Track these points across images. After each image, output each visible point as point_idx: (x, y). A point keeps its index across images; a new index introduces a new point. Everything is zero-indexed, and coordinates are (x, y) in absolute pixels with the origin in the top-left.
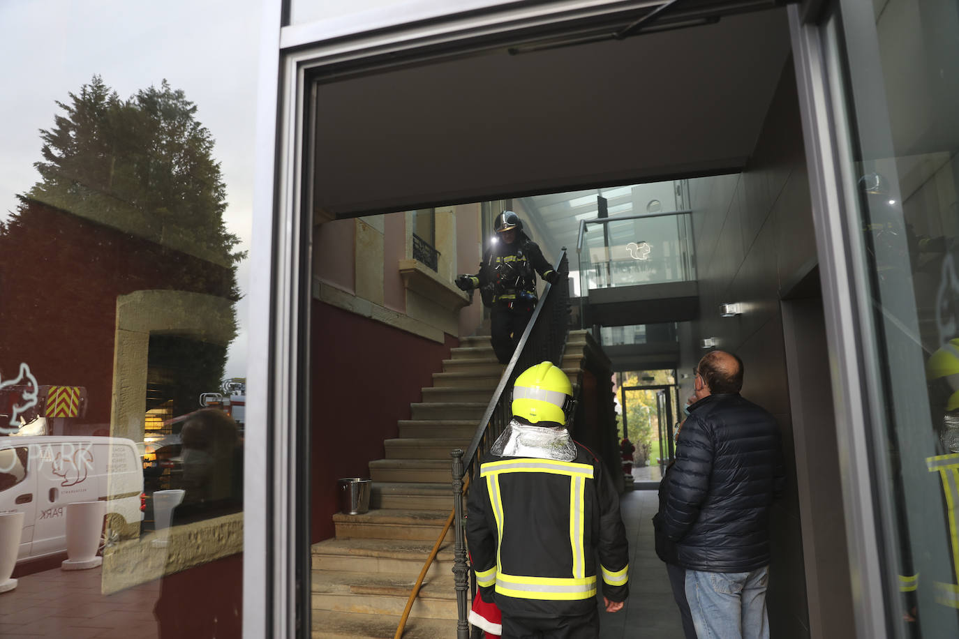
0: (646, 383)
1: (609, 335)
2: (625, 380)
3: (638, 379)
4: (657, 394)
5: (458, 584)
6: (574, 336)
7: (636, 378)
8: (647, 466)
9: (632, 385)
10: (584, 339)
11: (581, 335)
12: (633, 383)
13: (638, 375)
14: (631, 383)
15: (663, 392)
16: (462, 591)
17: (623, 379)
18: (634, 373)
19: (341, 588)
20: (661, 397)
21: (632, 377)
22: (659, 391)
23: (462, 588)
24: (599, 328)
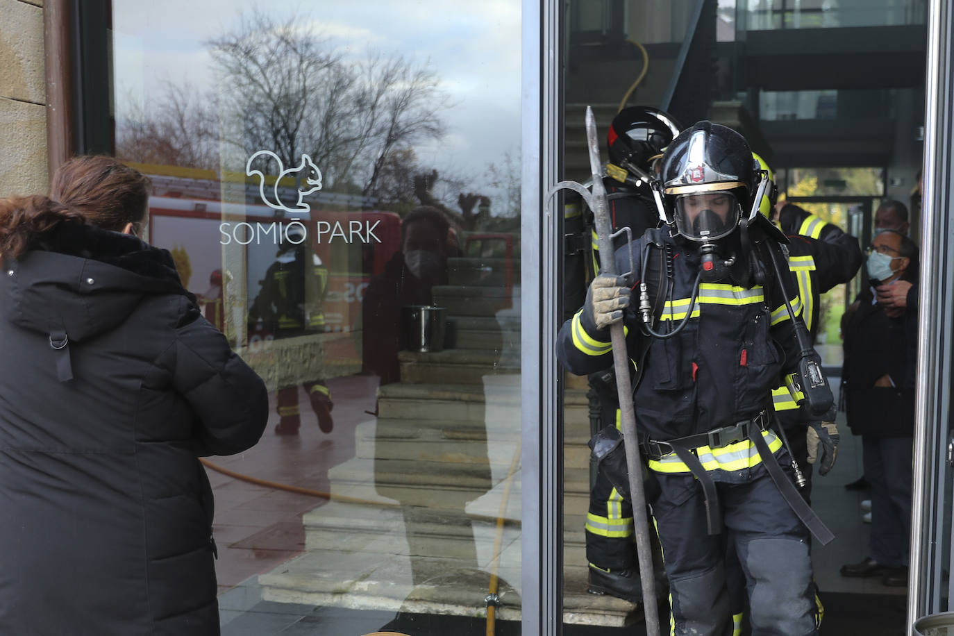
0: (831, 191)
1: (773, 105)
2: (793, 183)
3: (818, 183)
4: (848, 211)
5: (592, 412)
6: (722, 110)
7: (813, 181)
8: (821, 344)
9: (804, 194)
10: (736, 116)
11: (731, 109)
12: (807, 191)
13: (819, 176)
14: (803, 190)
15: (860, 209)
16: (597, 419)
17: (789, 181)
18: (810, 171)
19: (430, 433)
20: (855, 217)
21: (807, 176)
22: (853, 206)
23: (596, 416)
24: (758, 91)
